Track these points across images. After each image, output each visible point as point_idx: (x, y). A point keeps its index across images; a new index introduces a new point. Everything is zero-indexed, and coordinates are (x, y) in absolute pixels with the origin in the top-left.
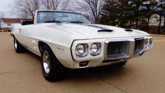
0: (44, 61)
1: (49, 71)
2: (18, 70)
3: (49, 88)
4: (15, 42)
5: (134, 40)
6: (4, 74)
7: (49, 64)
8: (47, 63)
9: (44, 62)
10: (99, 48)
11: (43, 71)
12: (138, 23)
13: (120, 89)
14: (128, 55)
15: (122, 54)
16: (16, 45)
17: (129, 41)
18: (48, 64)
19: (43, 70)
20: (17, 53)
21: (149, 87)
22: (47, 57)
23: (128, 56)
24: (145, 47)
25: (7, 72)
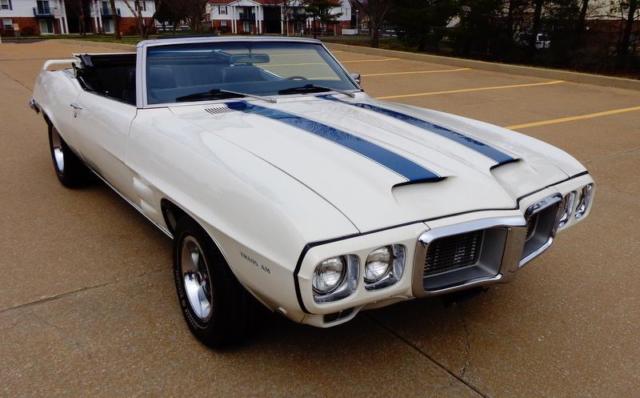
0: (185, 270)
1: (208, 311)
2: (86, 288)
3: (213, 380)
4: (55, 145)
5: (521, 221)
6: (36, 308)
7: (208, 284)
8: (200, 282)
9: (186, 274)
10: (395, 257)
11: (184, 305)
12: (543, 10)
13: (467, 384)
14: (499, 273)
15: (477, 264)
16: (59, 156)
17: (505, 228)
18: (204, 283)
19: (184, 302)
20: (65, 191)
21: (567, 373)
22: (195, 257)
23: (499, 277)
24: (565, 218)
25: (43, 297)
